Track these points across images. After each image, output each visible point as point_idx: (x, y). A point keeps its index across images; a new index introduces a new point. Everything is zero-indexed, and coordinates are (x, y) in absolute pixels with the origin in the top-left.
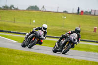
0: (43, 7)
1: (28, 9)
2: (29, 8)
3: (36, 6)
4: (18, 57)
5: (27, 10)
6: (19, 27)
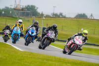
0: (92, 15)
2: (77, 16)
3: (84, 14)
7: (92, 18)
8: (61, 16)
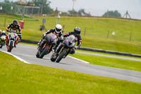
0: (127, 13)
1: (105, 16)
2: (106, 14)
3: (116, 11)
4: (89, 85)
5: (103, 16)
6: (91, 41)
7: (128, 17)
8: (83, 14)
